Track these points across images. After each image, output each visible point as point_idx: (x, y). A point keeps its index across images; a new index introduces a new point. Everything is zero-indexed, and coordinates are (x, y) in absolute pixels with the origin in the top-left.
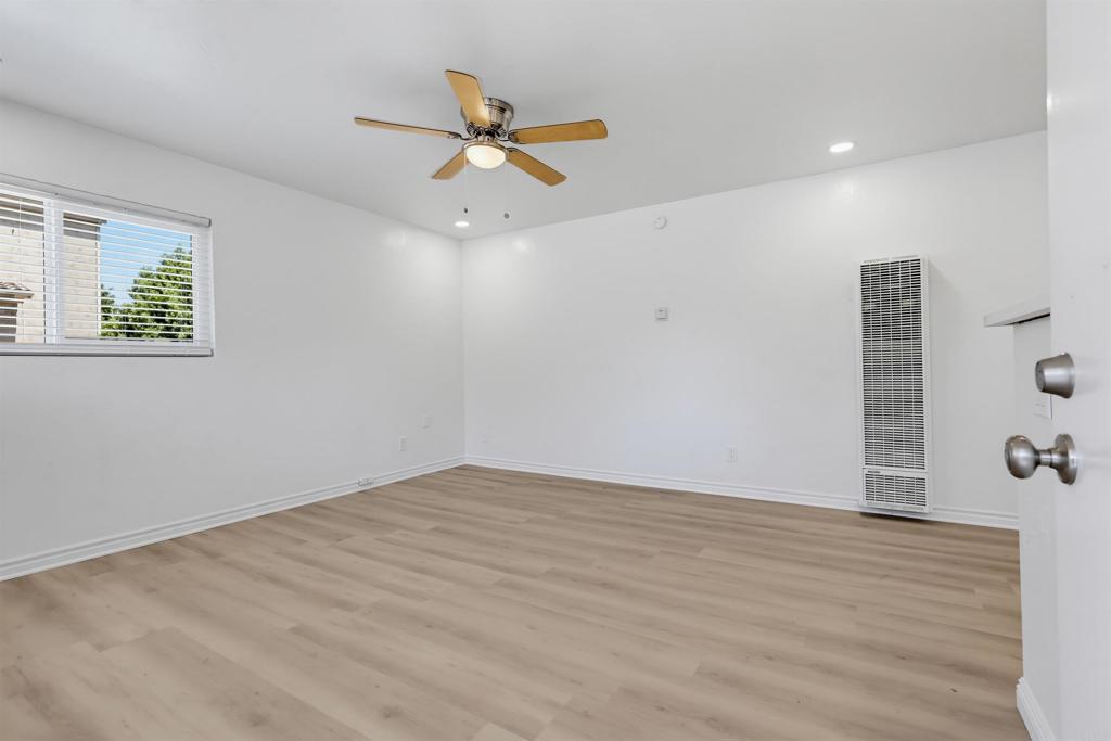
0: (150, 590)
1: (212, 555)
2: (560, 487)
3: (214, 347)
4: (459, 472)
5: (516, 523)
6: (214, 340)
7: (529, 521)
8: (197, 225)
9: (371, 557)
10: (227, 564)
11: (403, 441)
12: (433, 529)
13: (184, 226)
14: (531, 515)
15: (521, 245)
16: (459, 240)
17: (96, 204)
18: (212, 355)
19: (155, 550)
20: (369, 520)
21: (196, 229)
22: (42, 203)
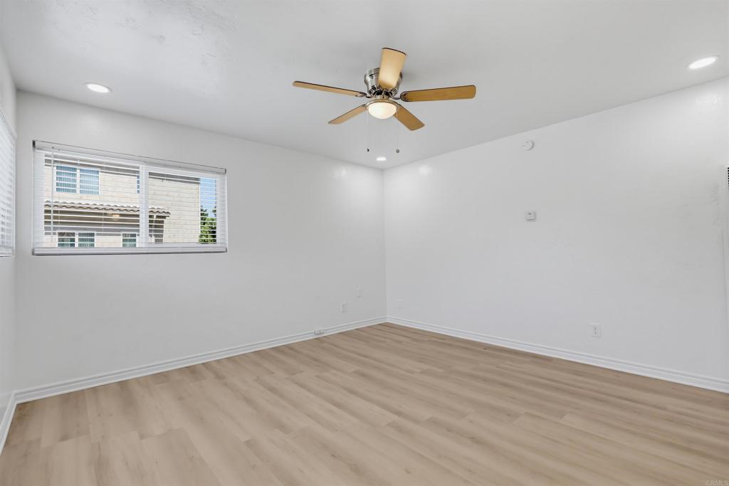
0: (181, 399)
1: (219, 377)
2: (450, 345)
3: (227, 246)
4: (380, 327)
5: (413, 373)
6: (227, 242)
7: (423, 372)
8: (218, 173)
9: (309, 390)
10: (225, 384)
11: (343, 306)
12: (354, 372)
13: (211, 175)
14: (425, 367)
15: (424, 170)
16: (381, 170)
17: (165, 166)
18: (226, 251)
19: (192, 371)
20: (316, 360)
21: (218, 176)
22: (138, 168)
